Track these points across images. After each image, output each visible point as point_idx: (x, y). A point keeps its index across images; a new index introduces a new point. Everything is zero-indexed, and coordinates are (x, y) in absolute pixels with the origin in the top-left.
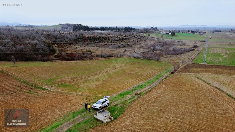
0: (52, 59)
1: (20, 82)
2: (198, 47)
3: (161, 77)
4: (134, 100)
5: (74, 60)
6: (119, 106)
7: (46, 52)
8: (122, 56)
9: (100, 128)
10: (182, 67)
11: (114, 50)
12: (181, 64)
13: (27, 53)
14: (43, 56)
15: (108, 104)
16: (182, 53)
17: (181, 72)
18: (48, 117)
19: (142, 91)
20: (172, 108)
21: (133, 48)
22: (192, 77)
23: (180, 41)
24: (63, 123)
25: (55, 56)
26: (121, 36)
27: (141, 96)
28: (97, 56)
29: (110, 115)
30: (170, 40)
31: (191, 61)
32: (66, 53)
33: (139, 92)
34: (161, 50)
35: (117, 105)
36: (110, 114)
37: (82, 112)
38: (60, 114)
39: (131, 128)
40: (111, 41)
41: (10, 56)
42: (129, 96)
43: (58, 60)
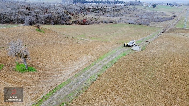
0: (71, 24)
2: (177, 16)
8: (119, 22)
11: (111, 18)
21: (126, 17)
23: (161, 12)
25: (73, 22)
26: (114, 8)
28: (102, 22)
30: (152, 11)
31: (173, 26)
34: (147, 18)
40: (107, 11)
43: (76, 24)
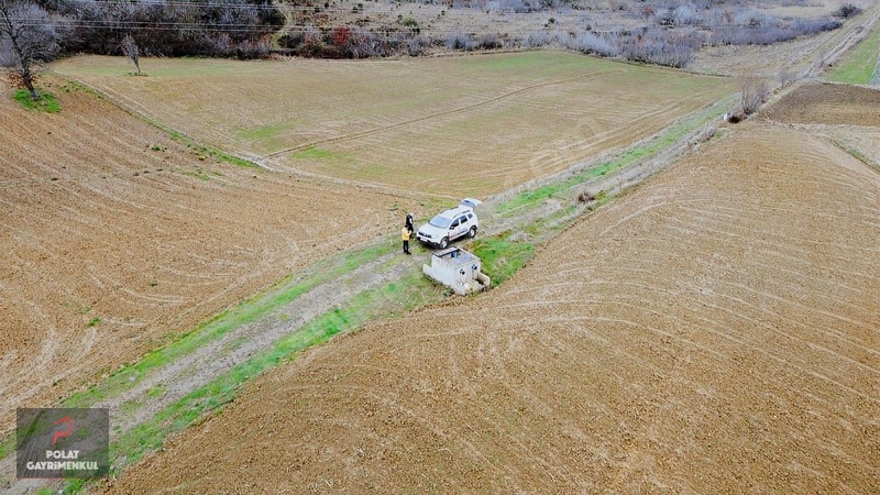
0: (270, 52)
1: (160, 136)
2: (859, 12)
3: (687, 136)
4: (573, 218)
5: (350, 56)
6: (513, 237)
7: (248, 21)
8: (535, 45)
9: (441, 313)
10: (778, 97)
11: (505, 18)
12: (773, 86)
13: (178, 26)
14: (236, 39)
15: (474, 228)
16: (785, 40)
17: (771, 116)
18: (263, 263)
19: (606, 185)
20: (716, 255)
21: (587, 12)
22: (813, 141)
24: (314, 286)
25: (283, 41)
27: (599, 205)
28: (440, 43)
29: (479, 269)
31: (820, 75)
32: (322, 29)
33: (594, 191)
34: (696, 23)
35: (508, 233)
36: (479, 265)
37: (380, 253)
38: (303, 254)
39: (555, 318)
41: (118, 34)
42: (555, 205)
43: (293, 54)
